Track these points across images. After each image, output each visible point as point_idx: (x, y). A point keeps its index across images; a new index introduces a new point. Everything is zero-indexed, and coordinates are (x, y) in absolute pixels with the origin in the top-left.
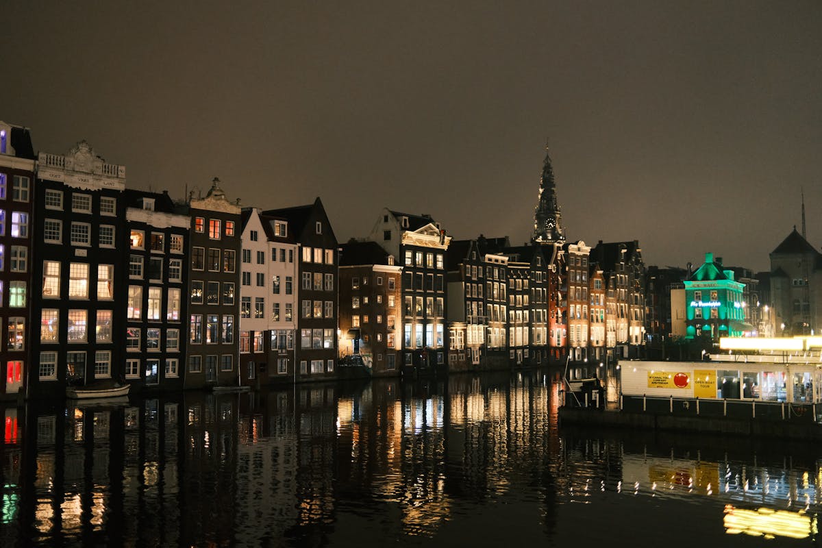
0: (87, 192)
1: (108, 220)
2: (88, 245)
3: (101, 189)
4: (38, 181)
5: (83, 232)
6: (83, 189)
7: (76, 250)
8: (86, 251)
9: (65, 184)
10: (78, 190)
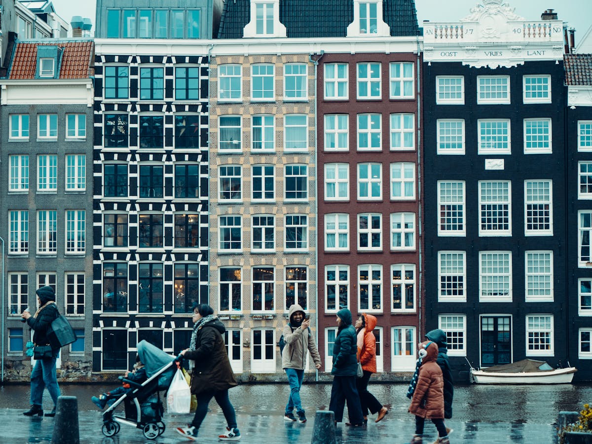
0: (501, 71)
1: (537, 111)
2: (508, 151)
3: (522, 63)
4: (424, 65)
5: (500, 132)
6: (493, 66)
7: (487, 161)
8: (502, 161)
9: (464, 64)
10: (486, 71)
